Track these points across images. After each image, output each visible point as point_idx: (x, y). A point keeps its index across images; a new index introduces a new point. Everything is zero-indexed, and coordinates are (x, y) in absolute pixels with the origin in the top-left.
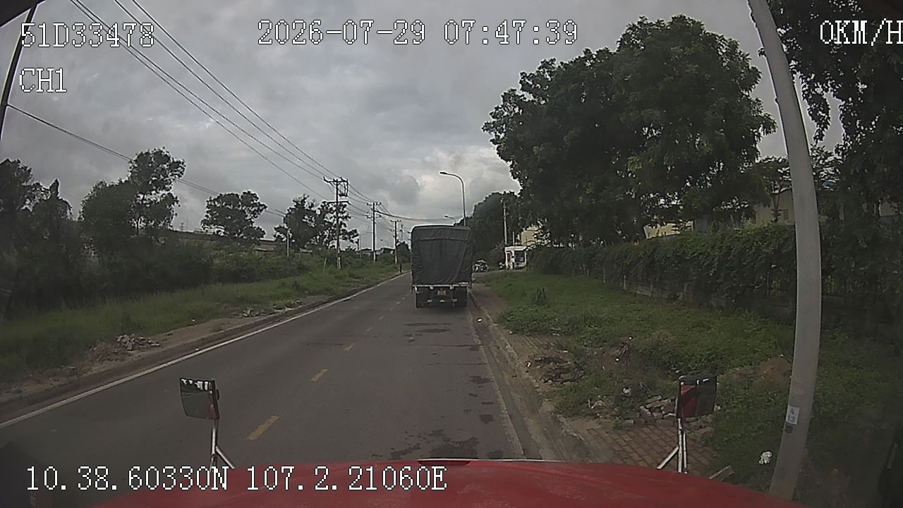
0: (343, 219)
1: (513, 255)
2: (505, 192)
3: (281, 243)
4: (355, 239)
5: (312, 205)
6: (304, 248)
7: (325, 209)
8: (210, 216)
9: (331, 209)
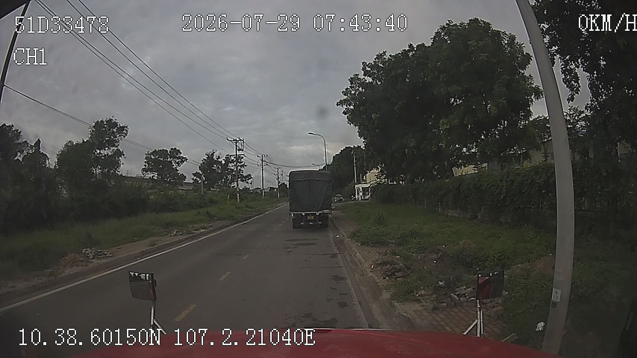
0: (241, 167)
1: (361, 190)
2: (354, 146)
3: (197, 184)
4: (250, 181)
5: (219, 157)
6: (214, 188)
7: (228, 160)
8: (147, 165)
9: (233, 160)
